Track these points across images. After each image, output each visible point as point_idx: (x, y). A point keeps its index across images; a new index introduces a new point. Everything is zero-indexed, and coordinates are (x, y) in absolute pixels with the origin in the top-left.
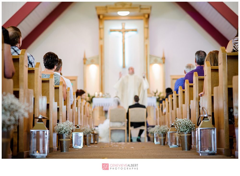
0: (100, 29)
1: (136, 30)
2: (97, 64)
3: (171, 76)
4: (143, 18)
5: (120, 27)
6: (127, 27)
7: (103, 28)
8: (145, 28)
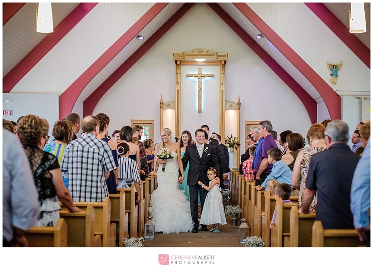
0: (177, 74)
1: (212, 76)
2: (173, 109)
3: (246, 121)
4: (219, 64)
5: (197, 73)
6: (204, 73)
7: (180, 73)
8: (221, 73)
